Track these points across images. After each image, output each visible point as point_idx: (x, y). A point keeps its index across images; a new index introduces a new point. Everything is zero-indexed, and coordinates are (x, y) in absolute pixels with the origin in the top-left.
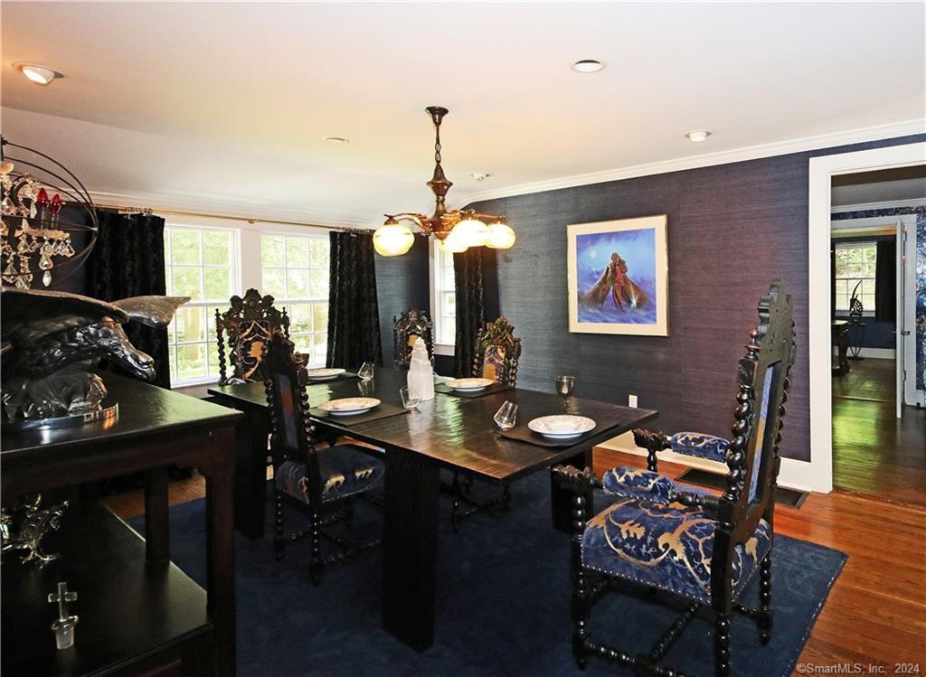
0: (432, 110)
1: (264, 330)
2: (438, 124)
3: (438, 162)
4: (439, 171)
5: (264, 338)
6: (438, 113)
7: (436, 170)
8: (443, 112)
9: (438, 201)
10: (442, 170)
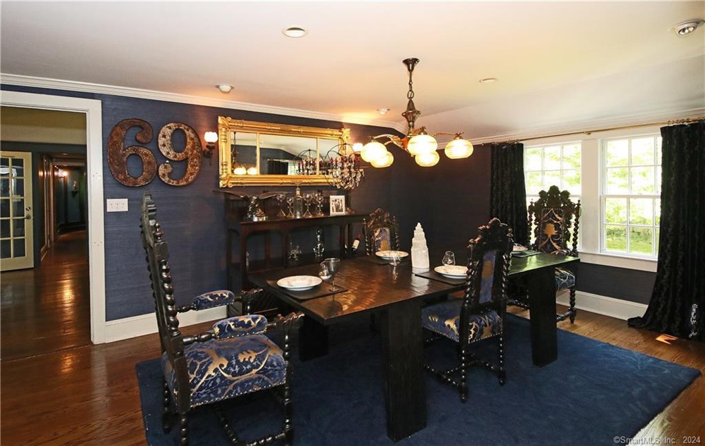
0: (406, 62)
1: (557, 216)
2: (411, 71)
3: (410, 98)
4: (411, 104)
5: (555, 222)
6: (411, 63)
7: (409, 104)
8: (415, 61)
9: (410, 126)
10: (413, 104)
